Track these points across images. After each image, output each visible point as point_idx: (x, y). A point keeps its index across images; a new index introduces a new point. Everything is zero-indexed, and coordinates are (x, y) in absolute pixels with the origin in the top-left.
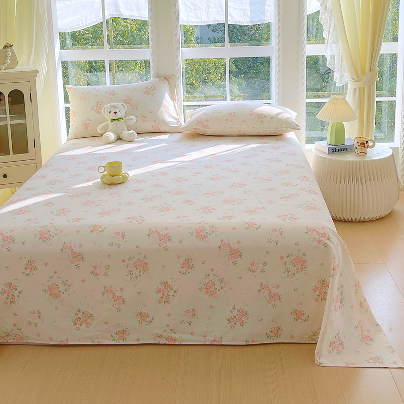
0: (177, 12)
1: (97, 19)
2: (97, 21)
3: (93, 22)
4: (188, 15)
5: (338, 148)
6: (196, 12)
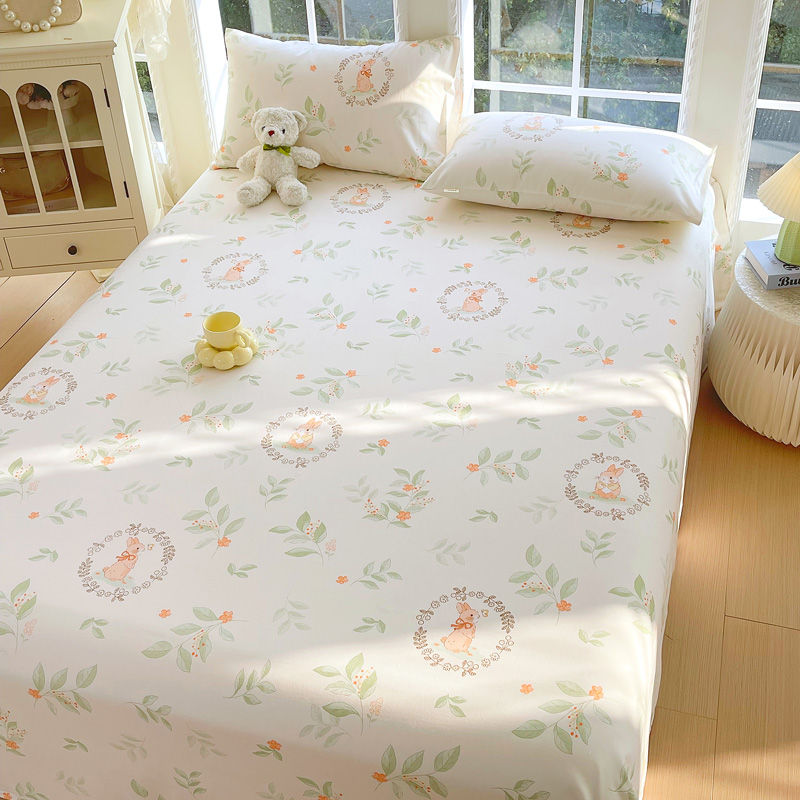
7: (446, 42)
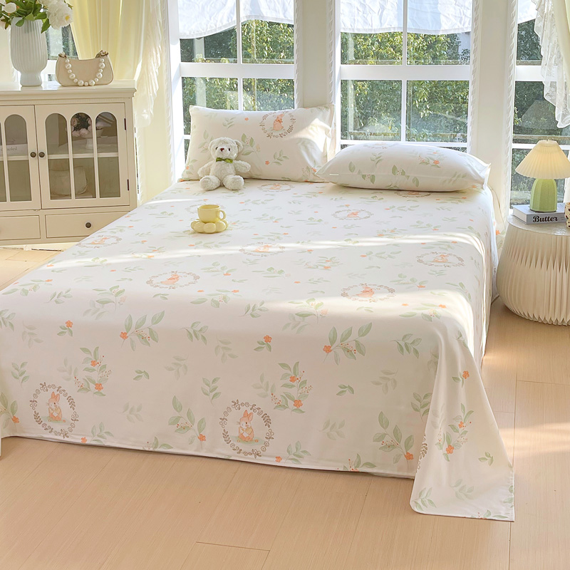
0: (332, 14)
1: (230, 21)
2: (229, 24)
3: (225, 26)
4: (354, 20)
5: (542, 216)
6: (365, 15)
7: (327, 108)
